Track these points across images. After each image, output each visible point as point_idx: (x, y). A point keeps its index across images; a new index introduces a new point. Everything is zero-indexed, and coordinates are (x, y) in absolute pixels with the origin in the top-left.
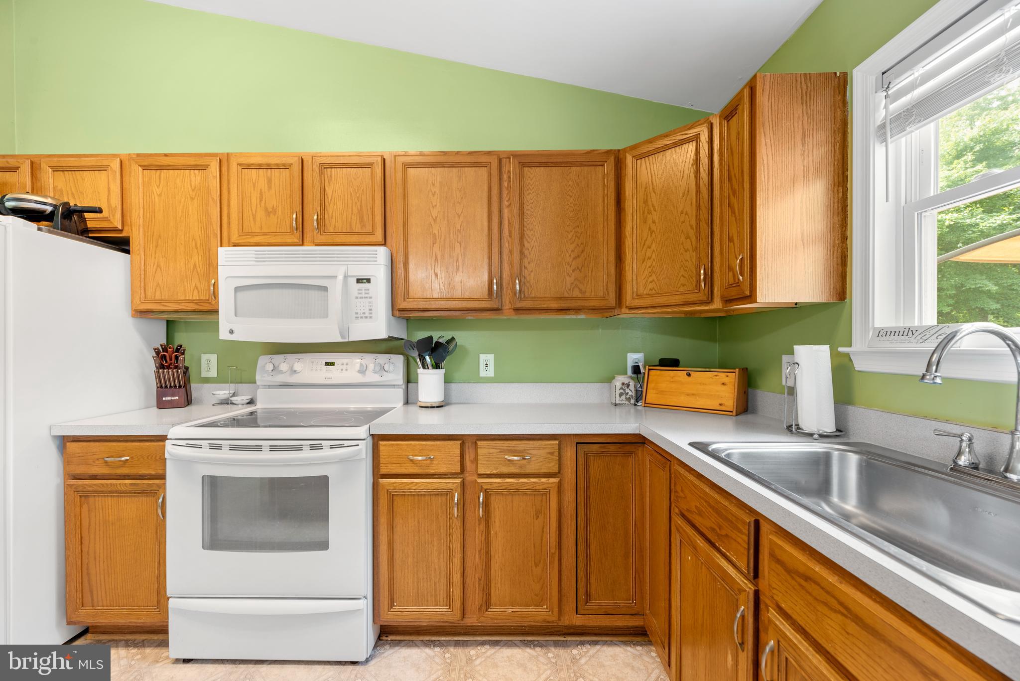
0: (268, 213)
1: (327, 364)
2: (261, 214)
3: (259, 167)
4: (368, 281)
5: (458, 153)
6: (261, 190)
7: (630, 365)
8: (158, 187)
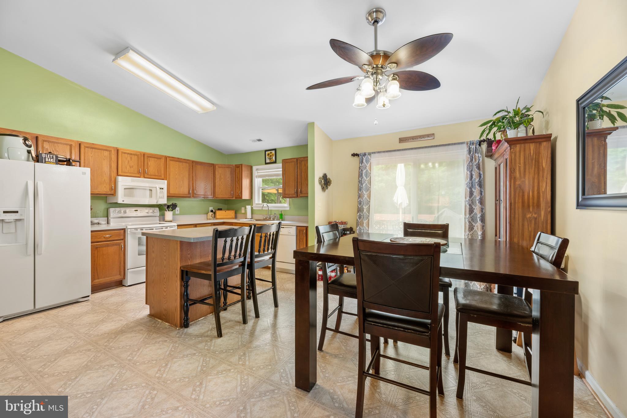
0: (131, 167)
1: (135, 211)
2: (128, 167)
3: (128, 154)
4: (163, 189)
5: (181, 159)
6: (128, 160)
7: (210, 210)
8: (91, 154)
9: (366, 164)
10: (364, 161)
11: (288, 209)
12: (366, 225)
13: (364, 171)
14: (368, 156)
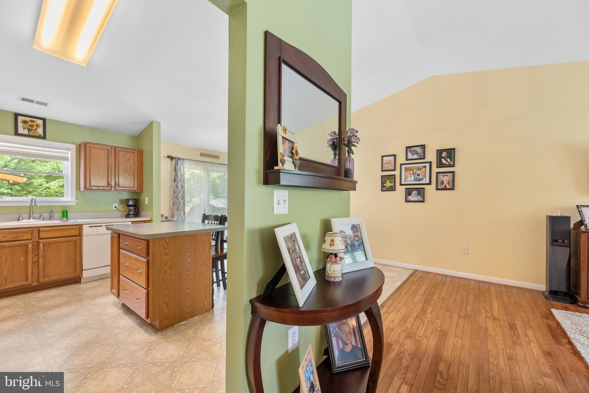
9: (180, 166)
10: (179, 164)
11: (74, 204)
12: (183, 215)
13: (179, 173)
14: (182, 161)
